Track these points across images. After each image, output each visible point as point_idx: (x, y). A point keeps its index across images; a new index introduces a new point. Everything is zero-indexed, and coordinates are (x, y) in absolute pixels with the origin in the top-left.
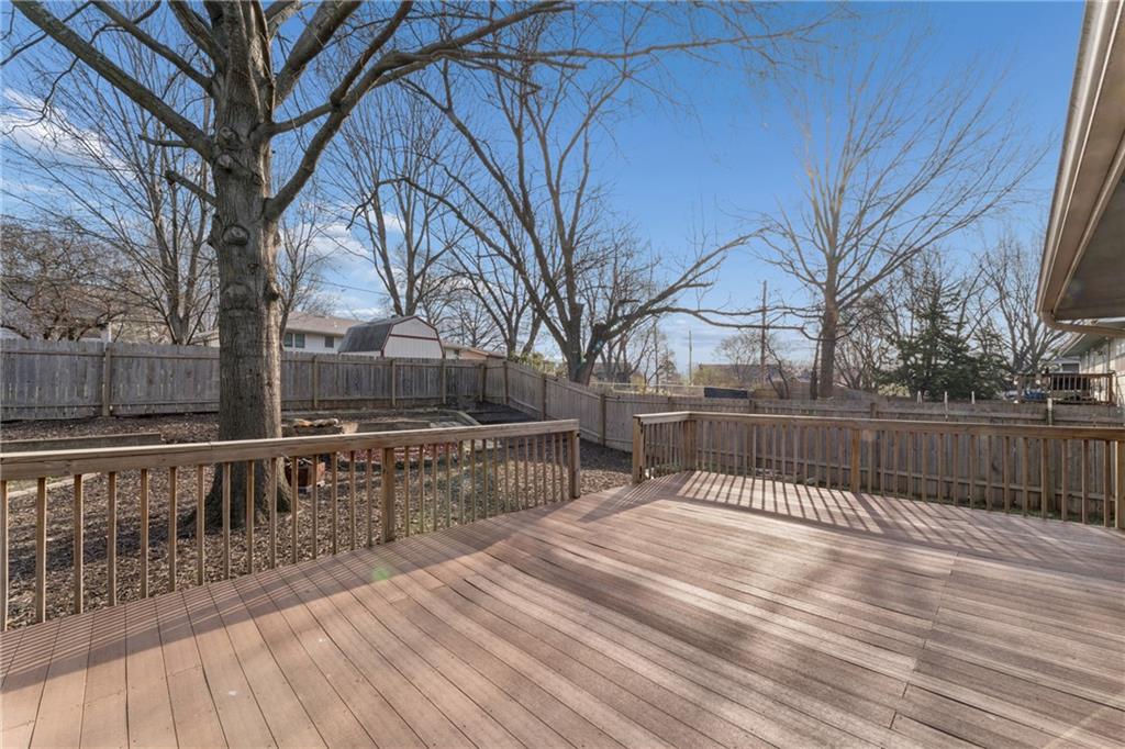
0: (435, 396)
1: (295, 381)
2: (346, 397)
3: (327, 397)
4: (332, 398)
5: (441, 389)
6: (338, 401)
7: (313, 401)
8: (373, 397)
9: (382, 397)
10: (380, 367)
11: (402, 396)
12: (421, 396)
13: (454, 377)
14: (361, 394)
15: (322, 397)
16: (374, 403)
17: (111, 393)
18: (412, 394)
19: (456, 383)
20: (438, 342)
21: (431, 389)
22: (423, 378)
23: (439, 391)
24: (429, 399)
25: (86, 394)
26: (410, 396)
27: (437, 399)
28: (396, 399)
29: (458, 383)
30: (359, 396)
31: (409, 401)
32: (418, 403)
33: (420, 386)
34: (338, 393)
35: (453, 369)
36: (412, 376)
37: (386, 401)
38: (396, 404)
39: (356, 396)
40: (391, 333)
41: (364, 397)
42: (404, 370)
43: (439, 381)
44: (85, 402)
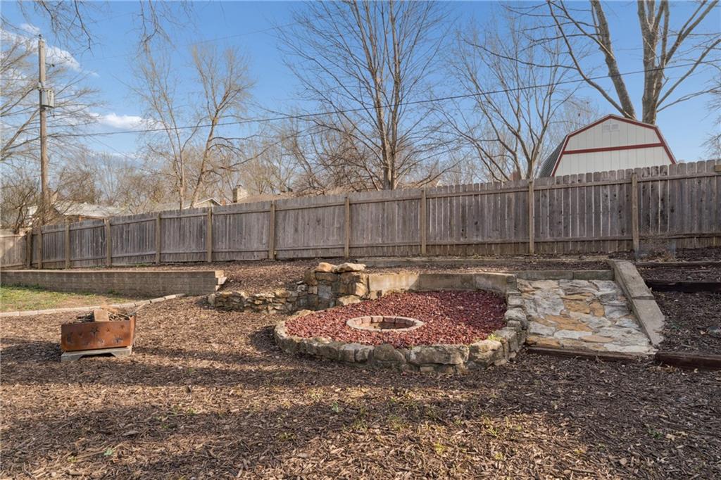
0: (618, 235)
1: (404, 223)
2: (462, 240)
3: (438, 241)
4: (444, 242)
5: (629, 221)
6: (448, 248)
7: (421, 246)
8: (499, 240)
9: (513, 239)
10: (512, 196)
11: (549, 238)
12: (585, 237)
13: (662, 200)
14: (483, 236)
15: (432, 241)
16: (501, 248)
17: (276, 241)
18: (567, 234)
19: (668, 210)
20: (661, 149)
21: (605, 225)
22: (590, 206)
23: (625, 227)
24: (603, 241)
25: (264, 241)
26: (563, 237)
27: (620, 241)
28: (536, 243)
29: (672, 211)
30: (480, 240)
31: (561, 245)
32: (579, 248)
33: (582, 220)
34: (451, 236)
35: (660, 185)
36: (567, 205)
37: (521, 247)
38: (537, 251)
39: (475, 240)
40: (566, 150)
41: (486, 240)
42: (552, 197)
43: (623, 209)
44: (263, 248)
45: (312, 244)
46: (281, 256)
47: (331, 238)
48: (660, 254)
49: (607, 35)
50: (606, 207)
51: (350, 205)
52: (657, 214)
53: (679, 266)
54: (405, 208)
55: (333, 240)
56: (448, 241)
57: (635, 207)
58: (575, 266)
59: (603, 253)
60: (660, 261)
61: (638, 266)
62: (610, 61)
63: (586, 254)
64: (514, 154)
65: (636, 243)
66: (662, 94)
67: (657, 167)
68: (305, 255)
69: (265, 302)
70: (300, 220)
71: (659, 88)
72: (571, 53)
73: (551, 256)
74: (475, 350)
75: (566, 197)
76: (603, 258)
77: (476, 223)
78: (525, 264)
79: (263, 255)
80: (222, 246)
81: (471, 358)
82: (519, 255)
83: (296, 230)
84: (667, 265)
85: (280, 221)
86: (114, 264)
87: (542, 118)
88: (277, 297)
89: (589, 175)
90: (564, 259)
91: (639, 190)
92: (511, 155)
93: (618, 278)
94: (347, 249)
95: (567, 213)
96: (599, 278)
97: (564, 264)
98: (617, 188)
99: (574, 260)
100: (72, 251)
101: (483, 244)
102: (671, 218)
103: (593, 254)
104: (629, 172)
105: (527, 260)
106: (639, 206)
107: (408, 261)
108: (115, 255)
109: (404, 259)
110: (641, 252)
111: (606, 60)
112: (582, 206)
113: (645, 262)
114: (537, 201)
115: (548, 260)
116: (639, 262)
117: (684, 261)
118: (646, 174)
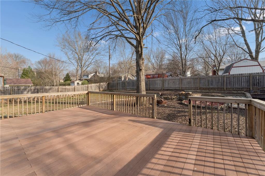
1: (194, 83)
2: (208, 87)
4: (204, 87)
6: (205, 88)
7: (198, 88)
8: (217, 87)
9: (220, 87)
11: (229, 87)
12: (238, 87)
13: (258, 80)
14: (213, 86)
15: (201, 87)
16: (218, 89)
17: (164, 86)
18: (234, 86)
19: (260, 82)
20: (259, 66)
21: (243, 85)
22: (240, 81)
23: (249, 85)
24: (243, 88)
25: (161, 86)
26: (233, 87)
27: (247, 88)
28: (226, 88)
29: (261, 82)
30: (212, 87)
31: (232, 89)
32: (237, 89)
33: (238, 83)
34: (205, 86)
35: (258, 77)
36: (234, 80)
37: (222, 89)
38: (226, 89)
39: (211, 87)
40: (233, 66)
41: (214, 87)
42: (230, 79)
43: (248, 81)
44: (161, 87)
45: (172, 87)
46: (165, 89)
47: (176, 86)
48: (256, 92)
49: (244, 34)
50: (244, 81)
51: (181, 79)
52: (257, 83)
53: (260, 95)
54: (194, 80)
55: (177, 86)
56: (205, 87)
57: (251, 81)
58: (236, 93)
59: (243, 91)
60: (256, 93)
61: (251, 94)
62: (245, 40)
63: (239, 91)
64: (214, 61)
65: (251, 89)
66: (261, 49)
67: (257, 73)
68: (170, 89)
69: (173, 98)
70: (169, 82)
71: (260, 49)
72: (234, 41)
73: (230, 91)
74: (222, 107)
75: (234, 78)
76: (243, 92)
77: (211, 84)
78: (224, 92)
79: (161, 89)
80: (151, 86)
81: (221, 108)
82: (222, 90)
83: (168, 84)
84: (257, 94)
85: (164, 82)
86: (127, 89)
87: (223, 51)
88: (175, 98)
89: (239, 74)
90: (233, 92)
91: (252, 78)
92: (213, 61)
93: (246, 96)
94: (180, 88)
95: (234, 82)
96: (242, 96)
97: (233, 93)
98: (247, 77)
99: (236, 92)
100: (117, 87)
101: (213, 88)
102: (260, 84)
103: (240, 91)
104: (250, 74)
105: (225, 92)
106: (252, 81)
107: (196, 91)
108: (127, 88)
109: (195, 91)
110: (252, 91)
111: (244, 40)
112: (238, 81)
113: (253, 93)
114: (226, 79)
115: (229, 92)
116: (251, 93)
117: (262, 94)
118: (254, 74)
